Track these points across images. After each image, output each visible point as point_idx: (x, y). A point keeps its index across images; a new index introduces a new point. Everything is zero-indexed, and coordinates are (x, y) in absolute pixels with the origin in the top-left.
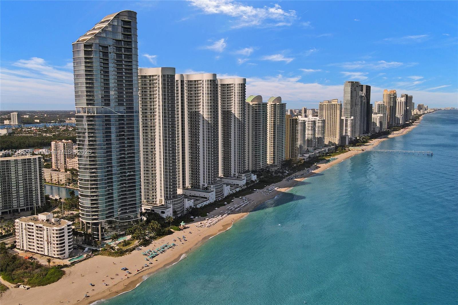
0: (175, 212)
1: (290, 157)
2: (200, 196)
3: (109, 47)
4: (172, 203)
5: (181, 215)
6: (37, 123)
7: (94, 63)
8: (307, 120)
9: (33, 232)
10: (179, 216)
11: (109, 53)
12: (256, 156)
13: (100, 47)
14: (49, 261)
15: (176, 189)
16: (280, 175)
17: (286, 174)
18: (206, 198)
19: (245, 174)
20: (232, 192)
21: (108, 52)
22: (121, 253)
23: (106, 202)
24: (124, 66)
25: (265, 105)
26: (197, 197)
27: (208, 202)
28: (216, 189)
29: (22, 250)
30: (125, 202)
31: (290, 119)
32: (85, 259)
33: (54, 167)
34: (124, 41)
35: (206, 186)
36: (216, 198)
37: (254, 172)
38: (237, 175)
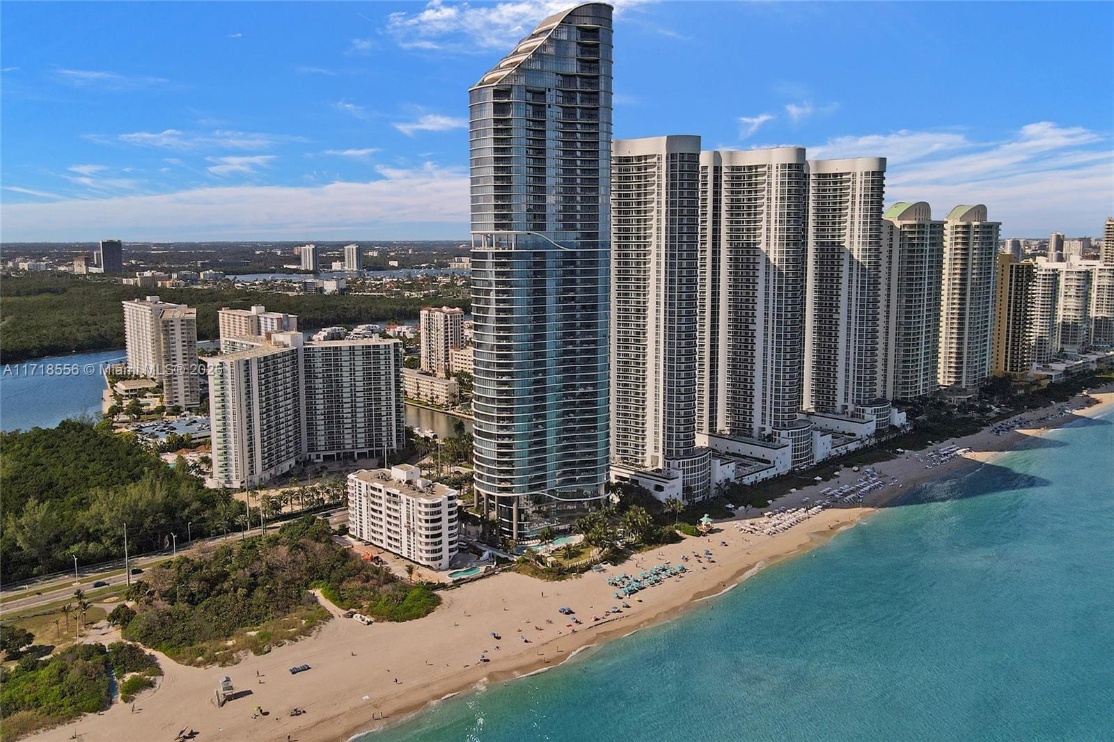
0: (687, 490)
1: (1006, 369)
2: (751, 455)
3: (547, 92)
4: (681, 467)
5: (703, 498)
6: (393, 268)
7: (513, 132)
8: (1065, 270)
9: (381, 505)
10: (698, 499)
11: (547, 106)
12: (906, 363)
13: (528, 94)
14: (410, 571)
15: (694, 434)
16: (976, 415)
17: (992, 415)
18: (769, 462)
19: (873, 408)
20: (837, 451)
21: (544, 106)
22: (559, 573)
23: (531, 453)
24: (578, 135)
25: (938, 227)
26: (745, 457)
27: (770, 474)
28: (794, 441)
29: (360, 540)
30: (573, 455)
31: (1012, 266)
32: (483, 577)
33: (424, 366)
34: (582, 77)
35: (768, 430)
36: (793, 463)
37: (899, 403)
38: (851, 408)
